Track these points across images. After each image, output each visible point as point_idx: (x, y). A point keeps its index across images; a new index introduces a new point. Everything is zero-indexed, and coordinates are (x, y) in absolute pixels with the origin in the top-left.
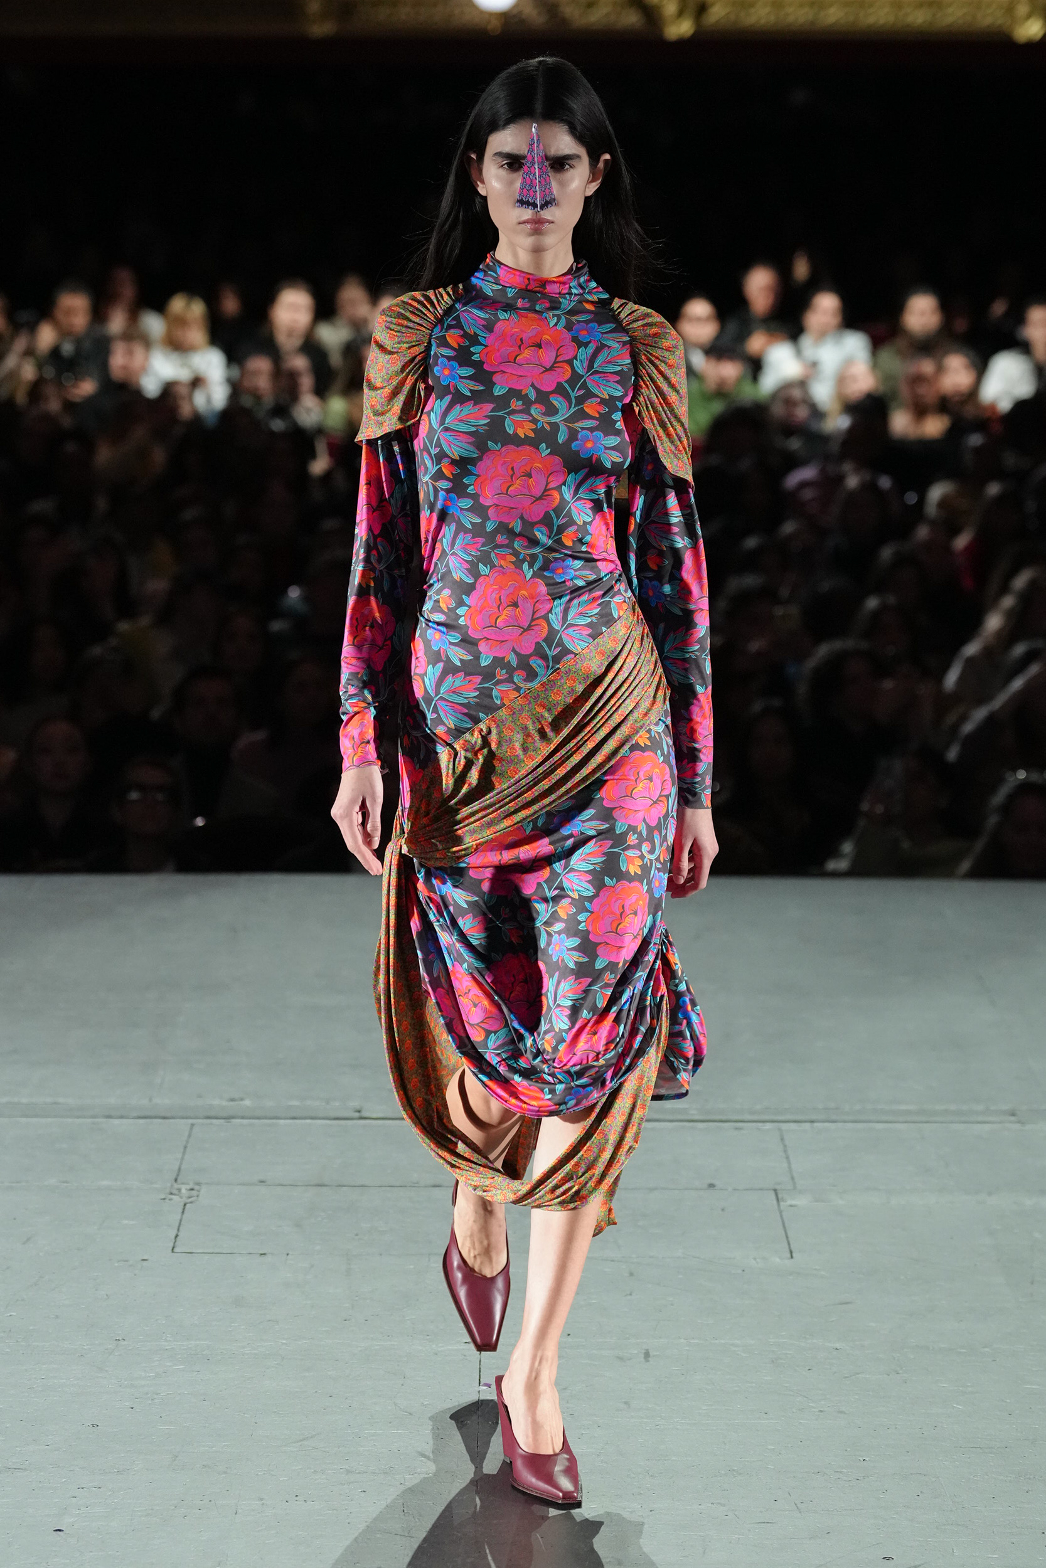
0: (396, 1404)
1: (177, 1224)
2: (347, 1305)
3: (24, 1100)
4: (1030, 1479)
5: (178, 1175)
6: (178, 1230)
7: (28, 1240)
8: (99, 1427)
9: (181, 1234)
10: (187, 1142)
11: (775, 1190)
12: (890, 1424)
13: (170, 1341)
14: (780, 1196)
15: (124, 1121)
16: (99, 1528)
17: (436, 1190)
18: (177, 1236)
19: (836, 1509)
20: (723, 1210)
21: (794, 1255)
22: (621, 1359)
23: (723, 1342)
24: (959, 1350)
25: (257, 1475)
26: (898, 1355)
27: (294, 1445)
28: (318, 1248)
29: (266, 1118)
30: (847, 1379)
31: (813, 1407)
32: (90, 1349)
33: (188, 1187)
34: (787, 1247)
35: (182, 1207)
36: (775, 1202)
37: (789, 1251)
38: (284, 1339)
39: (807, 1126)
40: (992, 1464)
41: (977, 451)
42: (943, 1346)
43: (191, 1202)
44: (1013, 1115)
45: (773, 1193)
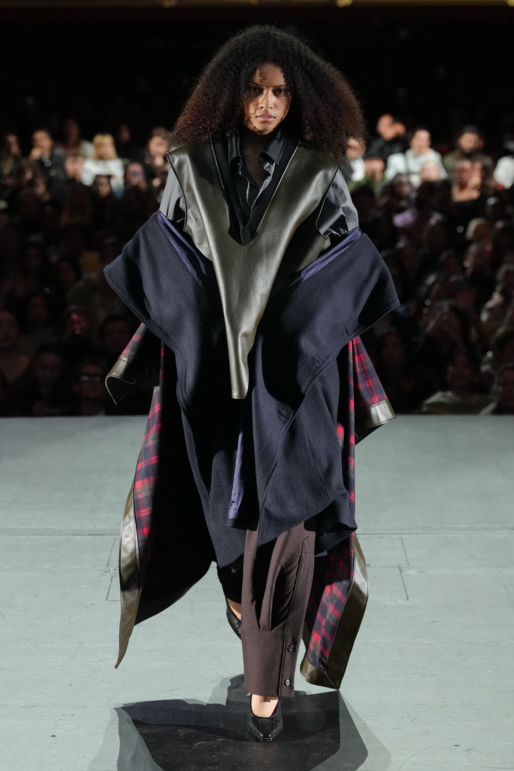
0: (216, 673)
1: (108, 587)
3: (33, 527)
5: (108, 563)
6: (109, 589)
7: (36, 595)
8: (72, 686)
9: (111, 591)
10: (113, 547)
11: (399, 567)
13: (106, 643)
14: (402, 570)
15: (83, 537)
16: (73, 735)
18: (108, 592)
19: (431, 722)
20: (374, 577)
21: (409, 598)
23: (375, 641)
24: (490, 644)
32: (67, 648)
33: (114, 568)
35: (111, 578)
36: (399, 573)
37: (406, 596)
39: (414, 536)
43: (115, 576)
45: (398, 569)
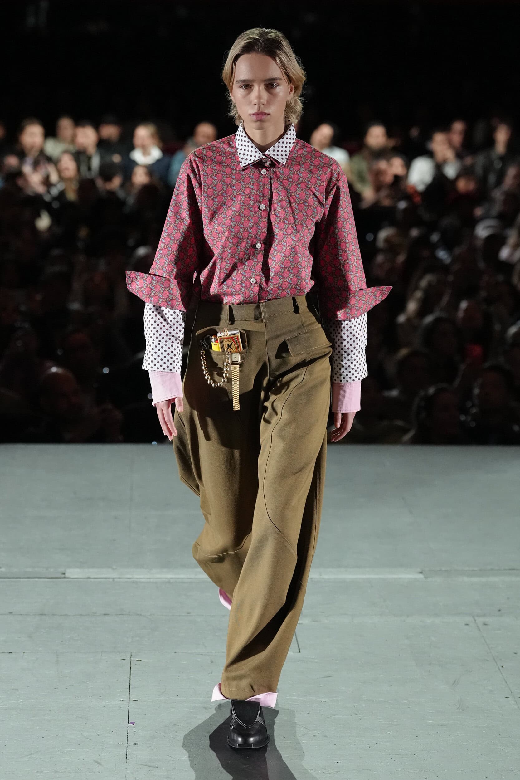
2: (56, 680)
4: (427, 772)
12: (352, 743)
17: (106, 617)
22: (205, 708)
25: (6, 774)
26: (357, 705)
27: (27, 757)
28: (41, 649)
29: (13, 578)
30: (329, 718)
31: (310, 734)
34: (297, 646)
38: (21, 699)
40: (407, 764)
41: (405, 210)
42: (381, 699)
44: (421, 573)
